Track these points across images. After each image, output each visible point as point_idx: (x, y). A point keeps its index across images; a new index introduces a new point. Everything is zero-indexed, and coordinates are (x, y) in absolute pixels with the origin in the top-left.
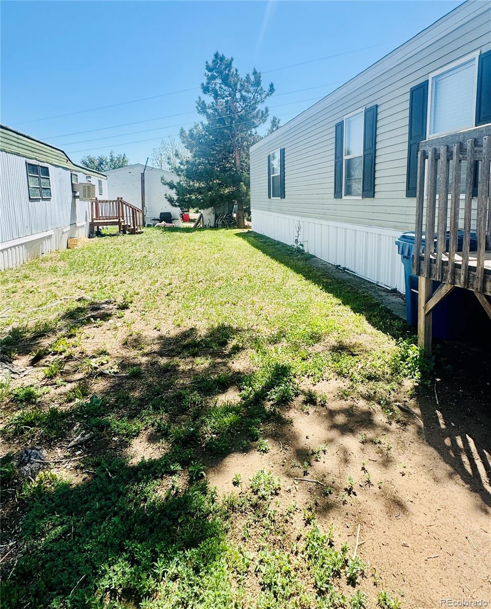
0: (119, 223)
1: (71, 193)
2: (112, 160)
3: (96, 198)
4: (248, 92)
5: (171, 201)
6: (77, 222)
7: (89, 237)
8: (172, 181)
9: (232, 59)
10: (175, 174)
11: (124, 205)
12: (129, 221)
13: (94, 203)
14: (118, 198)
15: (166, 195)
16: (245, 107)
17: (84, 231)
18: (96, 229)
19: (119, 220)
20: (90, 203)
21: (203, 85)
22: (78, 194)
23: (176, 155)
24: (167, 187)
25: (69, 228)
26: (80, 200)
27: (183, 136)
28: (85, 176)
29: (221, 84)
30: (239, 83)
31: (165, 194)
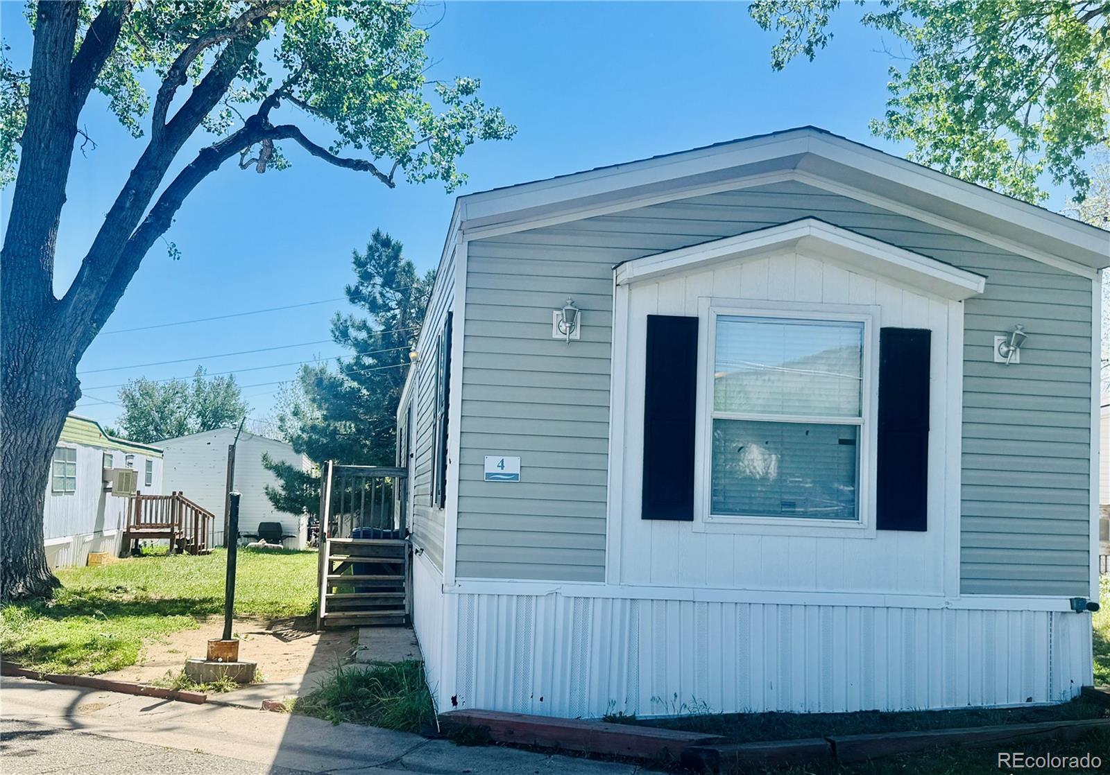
0: (171, 535)
1: (100, 484)
2: (199, 391)
3: (139, 492)
5: (274, 498)
6: (103, 530)
7: (121, 556)
8: (283, 462)
10: (292, 448)
11: (184, 506)
12: (188, 533)
13: (134, 501)
14: (174, 493)
15: (267, 489)
17: (113, 545)
18: (132, 546)
19: (173, 530)
20: (127, 499)
21: (349, 288)
22: (110, 485)
23: (295, 414)
24: (271, 474)
25: (92, 537)
26: (112, 495)
28: (124, 455)
29: (382, 286)
30: (414, 287)
31: (265, 486)
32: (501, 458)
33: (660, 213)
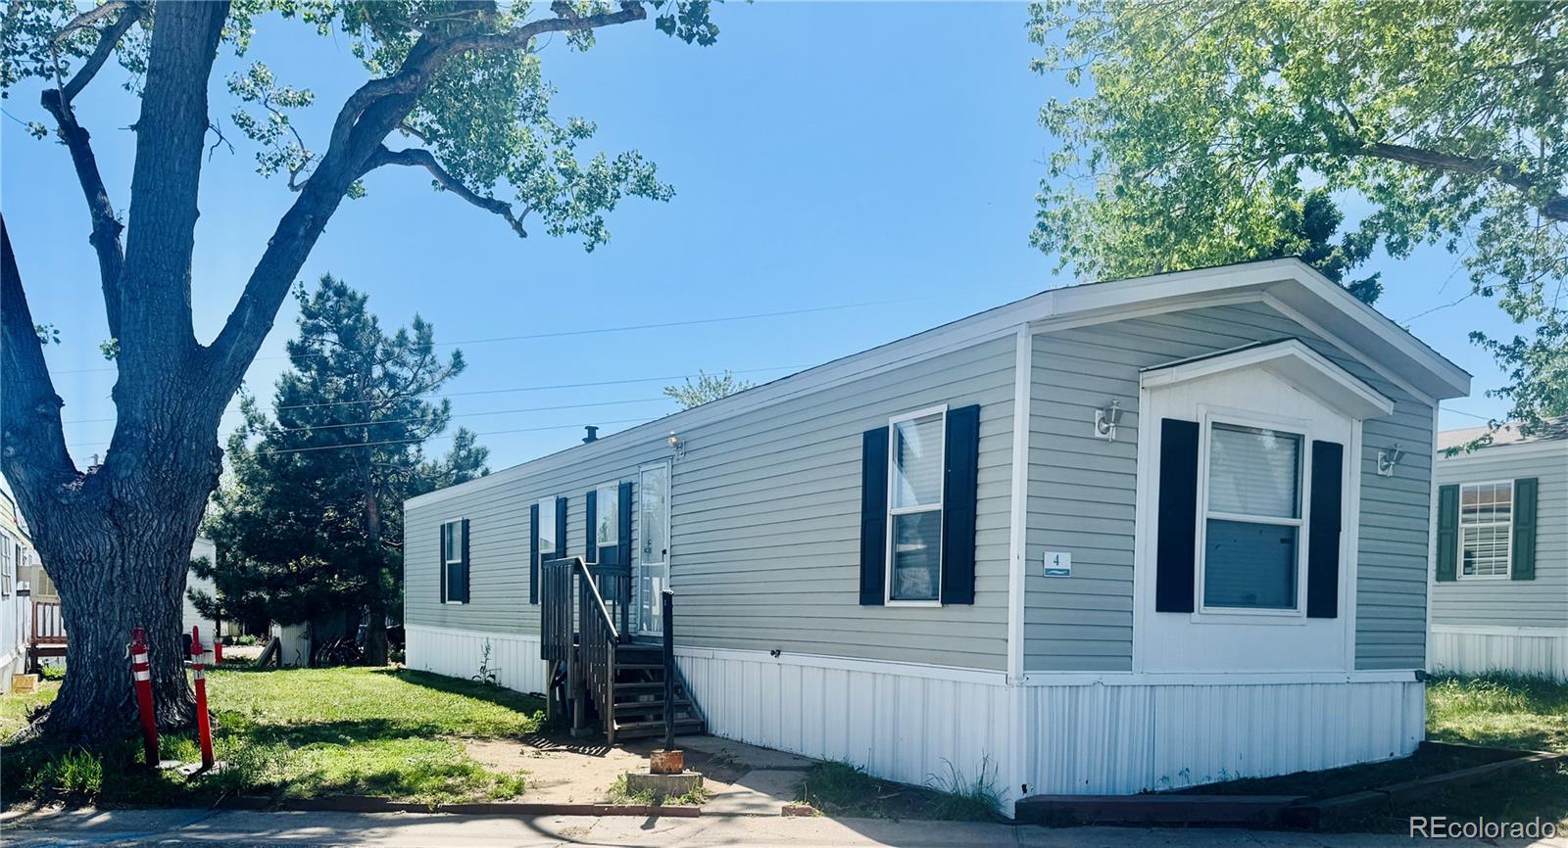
4: (403, 364)
5: (206, 604)
8: (204, 558)
9: (365, 298)
15: (190, 591)
16: (393, 396)
21: (291, 343)
24: (191, 573)
27: (239, 458)
29: (335, 344)
30: (380, 347)
31: (191, 588)
32: (1055, 554)
33: (1179, 321)
